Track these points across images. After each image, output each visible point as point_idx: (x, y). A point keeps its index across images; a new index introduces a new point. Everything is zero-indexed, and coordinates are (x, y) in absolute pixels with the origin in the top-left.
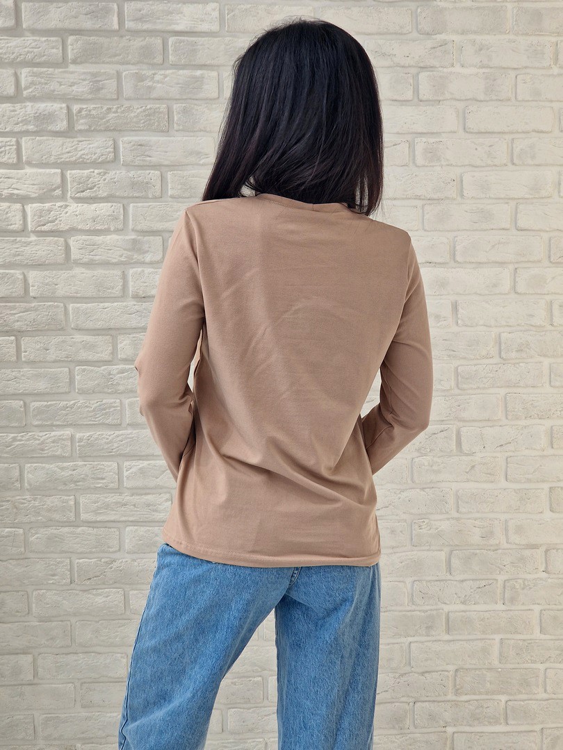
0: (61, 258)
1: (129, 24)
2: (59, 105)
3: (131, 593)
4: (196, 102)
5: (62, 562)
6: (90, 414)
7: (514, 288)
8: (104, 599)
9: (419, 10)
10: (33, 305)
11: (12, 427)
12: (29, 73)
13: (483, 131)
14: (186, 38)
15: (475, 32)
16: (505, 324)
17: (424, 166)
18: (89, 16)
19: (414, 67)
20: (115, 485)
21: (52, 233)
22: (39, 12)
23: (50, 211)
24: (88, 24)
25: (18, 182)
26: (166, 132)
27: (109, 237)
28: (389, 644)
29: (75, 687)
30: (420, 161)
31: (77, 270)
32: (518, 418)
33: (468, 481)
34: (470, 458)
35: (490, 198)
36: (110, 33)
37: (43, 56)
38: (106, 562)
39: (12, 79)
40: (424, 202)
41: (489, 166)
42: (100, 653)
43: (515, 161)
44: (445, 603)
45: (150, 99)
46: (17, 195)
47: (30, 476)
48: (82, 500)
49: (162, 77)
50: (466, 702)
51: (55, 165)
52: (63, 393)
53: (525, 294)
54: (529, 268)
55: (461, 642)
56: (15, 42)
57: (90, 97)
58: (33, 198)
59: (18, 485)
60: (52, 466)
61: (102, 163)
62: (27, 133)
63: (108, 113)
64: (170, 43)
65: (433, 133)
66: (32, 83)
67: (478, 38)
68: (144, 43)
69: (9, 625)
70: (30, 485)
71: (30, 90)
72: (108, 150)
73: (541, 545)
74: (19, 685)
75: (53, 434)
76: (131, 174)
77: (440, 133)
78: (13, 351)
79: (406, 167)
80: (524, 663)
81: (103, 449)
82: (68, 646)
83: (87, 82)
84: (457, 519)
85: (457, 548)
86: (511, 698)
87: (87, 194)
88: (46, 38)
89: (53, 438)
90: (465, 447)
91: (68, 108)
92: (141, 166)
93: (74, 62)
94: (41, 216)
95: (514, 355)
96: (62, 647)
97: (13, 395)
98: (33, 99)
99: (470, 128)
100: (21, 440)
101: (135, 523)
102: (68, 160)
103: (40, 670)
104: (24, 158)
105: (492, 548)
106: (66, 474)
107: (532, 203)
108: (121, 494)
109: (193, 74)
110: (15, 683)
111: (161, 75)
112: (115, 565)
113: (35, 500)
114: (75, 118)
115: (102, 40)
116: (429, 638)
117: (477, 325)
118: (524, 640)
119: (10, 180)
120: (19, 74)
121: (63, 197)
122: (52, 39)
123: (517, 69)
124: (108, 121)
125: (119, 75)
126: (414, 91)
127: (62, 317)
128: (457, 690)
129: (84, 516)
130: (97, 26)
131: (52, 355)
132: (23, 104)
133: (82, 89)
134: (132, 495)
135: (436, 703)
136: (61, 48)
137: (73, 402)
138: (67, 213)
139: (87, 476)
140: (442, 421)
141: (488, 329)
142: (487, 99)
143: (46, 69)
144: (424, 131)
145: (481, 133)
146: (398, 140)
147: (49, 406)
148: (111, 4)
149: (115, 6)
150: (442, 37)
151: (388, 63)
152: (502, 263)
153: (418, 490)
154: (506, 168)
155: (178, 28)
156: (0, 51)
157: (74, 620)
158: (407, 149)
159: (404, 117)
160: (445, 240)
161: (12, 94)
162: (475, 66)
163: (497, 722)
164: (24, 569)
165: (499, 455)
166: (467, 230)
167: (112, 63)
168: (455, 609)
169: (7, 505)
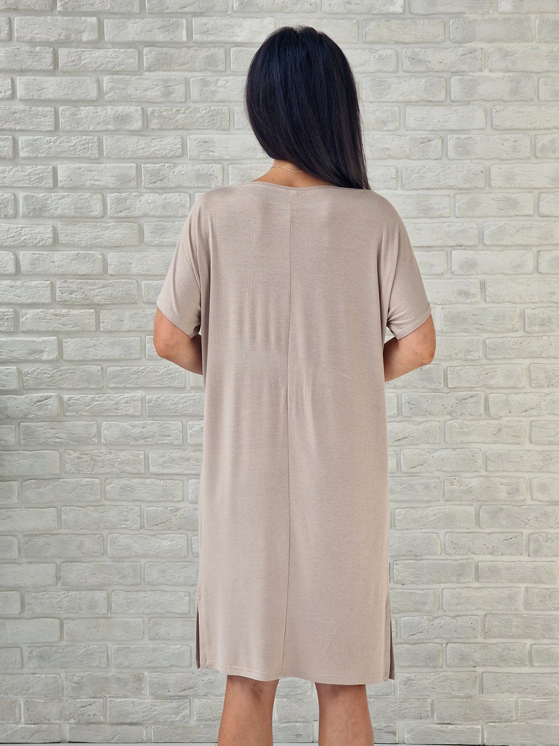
0: (135, 241)
1: (196, 37)
2: (136, 108)
3: (193, 538)
5: (133, 509)
6: (158, 378)
7: (537, 269)
8: (170, 543)
9: (451, 22)
10: (110, 281)
11: (92, 389)
12: (110, 79)
14: (245, 48)
15: (503, 41)
16: (528, 301)
17: (456, 159)
18: (161, 30)
19: (447, 71)
20: (179, 442)
21: (128, 219)
22: (119, 27)
23: (125, 199)
24: (160, 37)
25: (98, 175)
26: (226, 130)
27: (177, 223)
28: (423, 590)
29: (143, 621)
30: (451, 154)
31: (149, 252)
32: (541, 386)
33: (495, 442)
34: (499, 421)
36: (179, 45)
37: (122, 65)
38: (171, 510)
39: (95, 85)
40: (456, 191)
41: (514, 159)
42: (166, 592)
43: (538, 155)
44: (475, 554)
45: (213, 101)
46: (98, 186)
47: (106, 432)
48: (151, 455)
49: (224, 82)
50: (495, 644)
51: (131, 159)
52: (135, 359)
53: (547, 274)
54: (550, 250)
55: (489, 589)
56: (100, 52)
57: (161, 100)
58: (112, 189)
59: (95, 440)
60: (125, 424)
61: (171, 157)
62: (107, 132)
63: (177, 114)
64: (232, 53)
65: (463, 130)
66: (112, 88)
67: (504, 45)
68: (209, 53)
69: (86, 564)
70: (106, 440)
71: (110, 95)
72: (176, 146)
74: (96, 618)
75: (126, 395)
76: (197, 167)
77: (470, 130)
78: (92, 321)
79: (440, 161)
80: (551, 610)
81: (169, 409)
82: (138, 584)
83: (159, 87)
84: (486, 477)
85: (486, 503)
86: (537, 642)
87: (158, 184)
88: (124, 50)
89: (126, 399)
90: (493, 411)
91: (143, 110)
92: (205, 160)
93: (149, 70)
94: (118, 204)
95: (537, 329)
96: (133, 585)
97: (92, 360)
98: (112, 102)
99: (497, 126)
100: (98, 401)
102: (142, 155)
103: (113, 605)
104: (105, 153)
105: (518, 504)
106: (138, 430)
107: (554, 193)
108: (184, 450)
110: (92, 616)
111: (223, 80)
112: (179, 513)
113: (110, 453)
114: (149, 118)
115: (172, 50)
117: (502, 302)
119: (92, 173)
120: (101, 81)
121: (137, 188)
122: (129, 50)
123: (540, 73)
124: (177, 121)
125: (187, 82)
126: (446, 94)
127: (134, 292)
128: (486, 633)
129: (152, 469)
130: (168, 39)
131: (125, 327)
132: (104, 107)
133: (154, 93)
134: (195, 451)
135: (466, 645)
136: (137, 58)
137: (143, 368)
138: (141, 201)
139: (155, 433)
140: (472, 388)
141: (514, 305)
142: (513, 100)
143: (124, 76)
144: (456, 128)
145: (508, 129)
146: (433, 137)
147: (122, 371)
148: (180, 20)
149: (184, 21)
150: (472, 45)
151: (423, 69)
152: (526, 246)
153: (450, 450)
154: (529, 161)
155: (239, 39)
156: (85, 61)
157: (143, 561)
158: (440, 144)
159: (438, 116)
160: (475, 226)
161: (95, 98)
162: (502, 71)
163: (522, 664)
164: (100, 514)
165: (524, 419)
166: (494, 216)
167: (181, 70)
168: (484, 559)
169: (86, 458)
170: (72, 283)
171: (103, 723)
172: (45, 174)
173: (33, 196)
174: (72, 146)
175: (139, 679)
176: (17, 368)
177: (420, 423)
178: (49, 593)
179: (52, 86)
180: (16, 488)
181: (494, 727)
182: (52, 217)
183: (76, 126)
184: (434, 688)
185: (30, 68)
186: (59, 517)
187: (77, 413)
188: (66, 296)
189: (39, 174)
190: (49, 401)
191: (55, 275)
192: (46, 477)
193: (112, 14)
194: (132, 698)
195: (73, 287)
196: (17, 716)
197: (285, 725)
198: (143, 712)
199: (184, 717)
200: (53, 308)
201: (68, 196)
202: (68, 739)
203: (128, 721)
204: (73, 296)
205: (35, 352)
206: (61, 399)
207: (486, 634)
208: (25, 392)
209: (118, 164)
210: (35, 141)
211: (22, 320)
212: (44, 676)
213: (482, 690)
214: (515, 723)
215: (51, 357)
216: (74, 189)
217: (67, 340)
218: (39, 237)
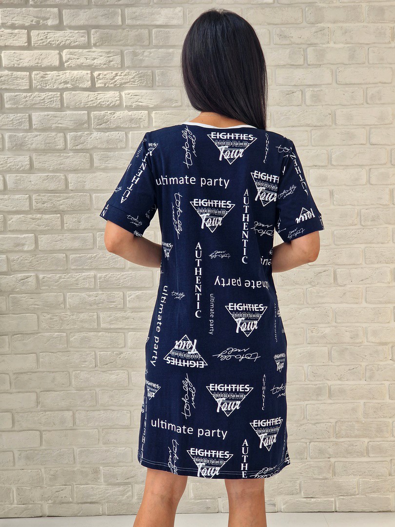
0: (87, 166)
1: (128, 22)
2: (86, 72)
3: (132, 373)
4: (169, 68)
5: (90, 353)
6: (106, 262)
7: (369, 181)
8: (116, 377)
9: (307, 9)
10: (71, 194)
11: (59, 270)
12: (68, 52)
13: (348, 83)
14: (163, 29)
15: (343, 22)
16: (364, 203)
17: (311, 106)
18: (104, 17)
19: (303, 44)
20: (121, 306)
21: (82, 150)
22: (73, 15)
23: (81, 137)
24: (103, 22)
25: (61, 119)
26: (151, 87)
27: (117, 153)
28: (293, 405)
29: (99, 431)
30: (308, 102)
31: (98, 174)
32: (372, 263)
33: (341, 303)
34: (343, 288)
35: (353, 125)
36: (117, 27)
37: (76, 42)
38: (117, 354)
39: (58, 56)
40: (312, 128)
41: (353, 105)
42: (113, 410)
43: (369, 101)
44: (329, 380)
45: (141, 67)
46: (61, 127)
48: (102, 315)
49: (148, 53)
50: (343, 442)
51: (83, 109)
52: (89, 249)
53: (376, 184)
54: (378, 168)
55: (338, 404)
56: (59, 33)
57: (105, 66)
58: (71, 129)
59: (62, 306)
60: (83, 295)
61: (112, 107)
62: (67, 89)
63: (116, 76)
64: (153, 32)
65: (316, 85)
66: (70, 59)
67: (345, 25)
68: (137, 33)
69: (58, 393)
70: (70, 306)
71: (68, 63)
72: (116, 99)
73: (389, 343)
74: (64, 430)
75: (83, 274)
76: (130, 113)
77: (321, 85)
78: (59, 223)
79: (300, 107)
80: (379, 418)
81: (114, 283)
82: (94, 406)
83: (103, 57)
84: (336, 327)
85: (336, 345)
86: (371, 440)
87: (103, 126)
88: (78, 31)
89: (84, 277)
90: (340, 281)
91: (91, 73)
92: (136, 108)
93: (95, 45)
94: (75, 140)
95: (369, 223)
96: (91, 406)
97: (59, 250)
98: (70, 68)
99: (340, 81)
100: (64, 278)
101: (134, 330)
102: (91, 105)
103: (77, 421)
104: (65, 104)
105: (358, 345)
106: (92, 298)
107: (380, 128)
108: (125, 311)
109: (168, 51)
110: (62, 428)
111: (148, 52)
112: (122, 356)
113: (73, 315)
114: (96, 79)
115: (111, 31)
116: (319, 402)
117: (345, 205)
118: (379, 403)
119: (56, 118)
120: (61, 53)
121: (89, 128)
122: (81, 31)
123: (369, 44)
124: (115, 81)
125: (122, 54)
126: (304, 60)
127: (88, 202)
129: (103, 325)
130: (108, 23)
131: (82, 227)
132: (64, 72)
133: (100, 62)
134: (132, 312)
135: (323, 443)
136: (87, 37)
137: (95, 255)
138: (91, 137)
139: (104, 300)
140: (325, 265)
141: (353, 207)
142: (350, 63)
143: (77, 50)
144: (311, 84)
145: (347, 84)
146: (295, 90)
147: (81, 257)
148: (117, 10)
149: (120, 11)
150: (322, 25)
151: (288, 42)
152: (361, 165)
153: (310, 308)
154: (362, 106)
155: (158, 23)
156: (50, 40)
157: (97, 389)
158: (300, 96)
159: (299, 75)
160: (325, 152)
161: (58, 66)
162: (343, 43)
163: (362, 455)
164: (66, 358)
165: (361, 286)
166: (338, 145)
167: (118, 45)
168: (334, 384)
169: (56, 318)
170: (44, 196)
171: (71, 503)
172: (23, 120)
173: (15, 135)
174: (42, 100)
175: (96, 471)
176: (7, 257)
177: (289, 290)
178: (32, 413)
179: (28, 58)
180: (7, 340)
181: (343, 499)
182: (29, 150)
183: (45, 85)
184: (301, 473)
185: (12, 45)
186: (38, 360)
187: (49, 287)
188: (40, 205)
189: (19, 120)
190: (30, 279)
191: (32, 190)
192: (29, 332)
193: (68, 6)
194: (93, 484)
195: (45, 199)
196: (12, 499)
197: (199, 501)
198: (100, 495)
199: (128, 497)
200: (31, 214)
201: (40, 135)
202: (48, 514)
203: (89, 501)
204: (45, 205)
205: (18, 245)
206: (37, 277)
207: (338, 435)
208: (12, 273)
209: (75, 112)
210: (15, 97)
211: (9, 222)
212: (30, 471)
213: (334, 474)
214: (358, 496)
215: (30, 249)
216: (44, 130)
217: (42, 236)
218: (20, 164)
